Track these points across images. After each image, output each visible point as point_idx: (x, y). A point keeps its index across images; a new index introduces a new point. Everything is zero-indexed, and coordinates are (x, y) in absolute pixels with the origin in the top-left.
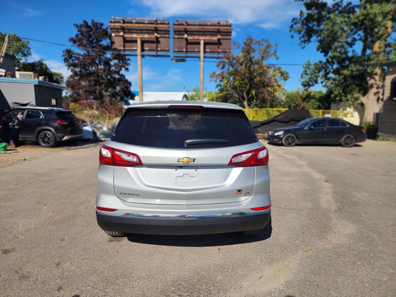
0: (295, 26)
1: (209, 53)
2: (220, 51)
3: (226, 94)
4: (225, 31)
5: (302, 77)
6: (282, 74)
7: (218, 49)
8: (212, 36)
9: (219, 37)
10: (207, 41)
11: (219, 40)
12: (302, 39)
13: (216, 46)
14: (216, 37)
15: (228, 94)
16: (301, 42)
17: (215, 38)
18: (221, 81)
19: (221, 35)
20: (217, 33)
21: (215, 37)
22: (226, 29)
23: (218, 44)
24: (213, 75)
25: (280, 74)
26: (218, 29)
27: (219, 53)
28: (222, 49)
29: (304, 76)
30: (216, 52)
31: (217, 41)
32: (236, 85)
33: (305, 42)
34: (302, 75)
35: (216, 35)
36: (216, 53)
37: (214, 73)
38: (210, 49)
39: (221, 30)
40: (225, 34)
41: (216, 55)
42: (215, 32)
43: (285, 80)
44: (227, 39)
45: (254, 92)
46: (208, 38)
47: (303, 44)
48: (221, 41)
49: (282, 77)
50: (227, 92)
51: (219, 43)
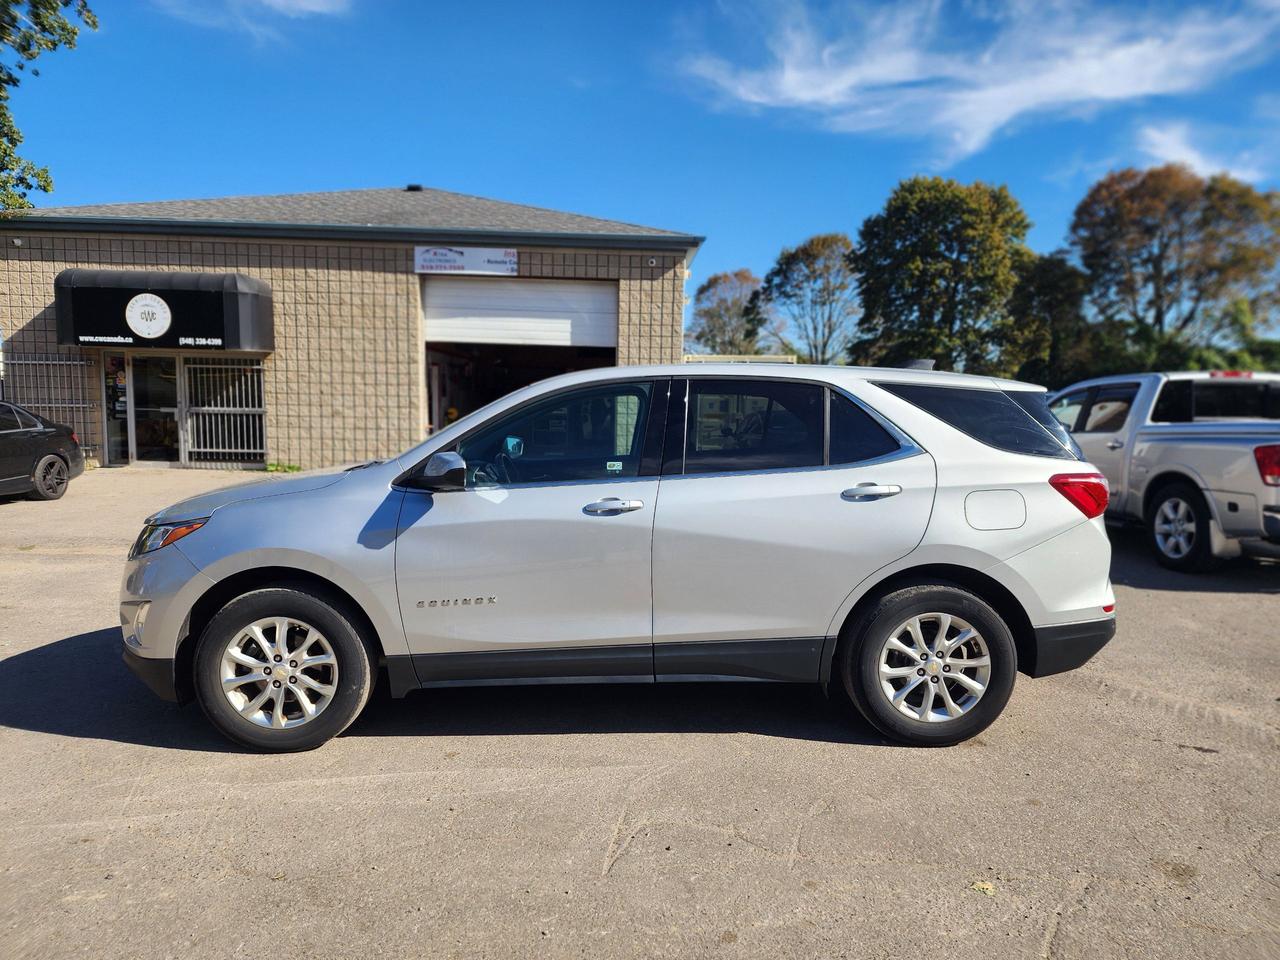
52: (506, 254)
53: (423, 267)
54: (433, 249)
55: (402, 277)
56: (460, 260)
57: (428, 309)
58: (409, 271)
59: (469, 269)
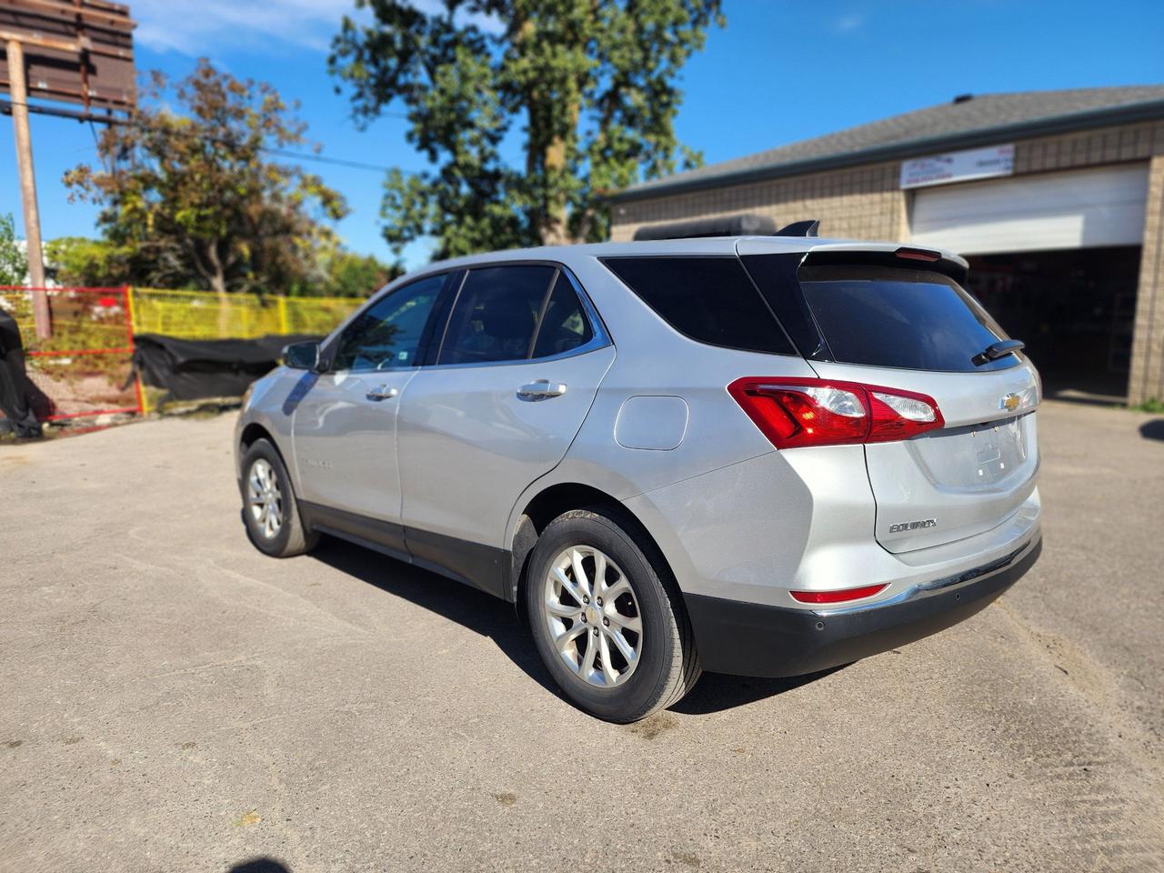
0: (341, 61)
1: (46, 95)
2: (91, 93)
3: (146, 250)
4: (108, 27)
5: (383, 214)
6: (328, 199)
7: (85, 87)
8: (53, 36)
9: (85, 42)
10: (35, 51)
11: (85, 54)
12: (360, 103)
13: (77, 77)
14: (74, 43)
15: (153, 250)
16: (356, 110)
17: (70, 47)
18: (115, 203)
19: (94, 40)
20: (72, 29)
21: (68, 42)
22: (112, 22)
23: (83, 68)
24: (79, 178)
25: (318, 200)
26: (79, 16)
27: (89, 100)
28: (99, 89)
29: (390, 211)
30: (78, 96)
31: (76, 59)
32: (182, 221)
33: (366, 111)
34: (384, 208)
35: (74, 36)
36: (79, 100)
37: (83, 171)
38: (49, 80)
39: (86, 21)
40: (107, 37)
41: (80, 108)
42: (65, 23)
43: (337, 216)
44: (117, 57)
45: (245, 249)
46: (36, 39)
47: (360, 117)
48: (94, 60)
49: (328, 210)
50: (145, 244)
51: (84, 64)
52: (1001, 152)
53: (909, 182)
54: (920, 161)
55: (888, 195)
56: (947, 168)
57: (916, 226)
58: (894, 188)
59: (958, 174)
